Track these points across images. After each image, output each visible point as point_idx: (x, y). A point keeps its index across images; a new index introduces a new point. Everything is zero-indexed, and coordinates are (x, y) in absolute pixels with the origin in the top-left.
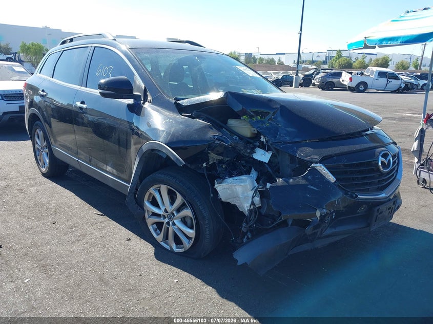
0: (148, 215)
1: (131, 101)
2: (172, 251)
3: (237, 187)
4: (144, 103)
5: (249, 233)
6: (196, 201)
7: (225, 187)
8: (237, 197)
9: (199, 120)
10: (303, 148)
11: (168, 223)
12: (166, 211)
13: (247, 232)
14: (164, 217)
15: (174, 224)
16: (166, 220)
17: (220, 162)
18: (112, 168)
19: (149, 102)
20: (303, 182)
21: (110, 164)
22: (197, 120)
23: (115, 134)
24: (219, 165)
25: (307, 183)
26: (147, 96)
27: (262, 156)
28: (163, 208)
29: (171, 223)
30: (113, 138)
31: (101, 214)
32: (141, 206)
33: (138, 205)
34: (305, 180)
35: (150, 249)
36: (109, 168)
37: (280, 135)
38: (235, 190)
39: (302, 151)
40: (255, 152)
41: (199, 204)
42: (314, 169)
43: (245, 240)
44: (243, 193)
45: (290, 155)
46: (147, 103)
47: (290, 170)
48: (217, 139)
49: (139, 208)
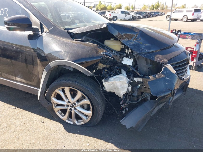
0: (55, 105)
1: (31, 33)
2: (75, 125)
3: (117, 83)
4: (42, 33)
5: (127, 108)
6: (93, 94)
7: (110, 83)
8: (116, 88)
9: (89, 43)
10: (157, 55)
11: (71, 109)
12: (69, 102)
13: (126, 107)
14: (68, 106)
15: (75, 109)
16: (69, 107)
17: (104, 68)
18: (21, 78)
19: (45, 32)
20: (163, 76)
21: (19, 76)
22: (87, 43)
23: (21, 56)
24: (103, 71)
25: (165, 76)
26: (43, 28)
27: (128, 62)
28: (66, 101)
29: (73, 109)
30: (20, 59)
31: (15, 107)
32: (49, 101)
33: (48, 101)
34: (163, 75)
35: (60, 126)
36: (18, 79)
37: (141, 49)
38: (115, 84)
39: (157, 58)
40: (123, 60)
41: (95, 96)
42: (166, 67)
43: (124, 112)
44: (121, 85)
45: (151, 60)
46: (44, 33)
47: (146, 68)
48: (105, 55)
49: (49, 102)
